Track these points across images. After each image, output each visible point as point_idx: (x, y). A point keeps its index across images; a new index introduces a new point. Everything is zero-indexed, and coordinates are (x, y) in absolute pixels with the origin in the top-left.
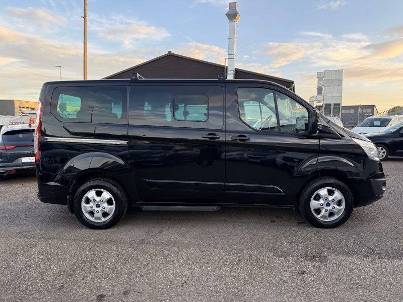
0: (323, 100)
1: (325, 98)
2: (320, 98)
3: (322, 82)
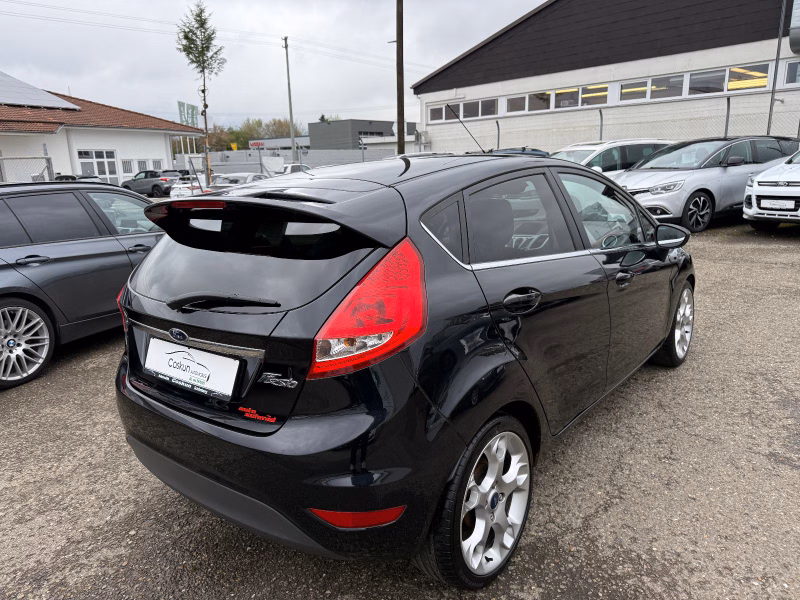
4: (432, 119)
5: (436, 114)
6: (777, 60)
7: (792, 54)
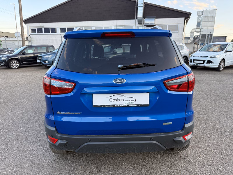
0: (200, 32)
1: (202, 30)
2: (198, 30)
3: (200, 19)
4: (32, 32)
5: (33, 31)
6: (135, 25)
7: (138, 24)
